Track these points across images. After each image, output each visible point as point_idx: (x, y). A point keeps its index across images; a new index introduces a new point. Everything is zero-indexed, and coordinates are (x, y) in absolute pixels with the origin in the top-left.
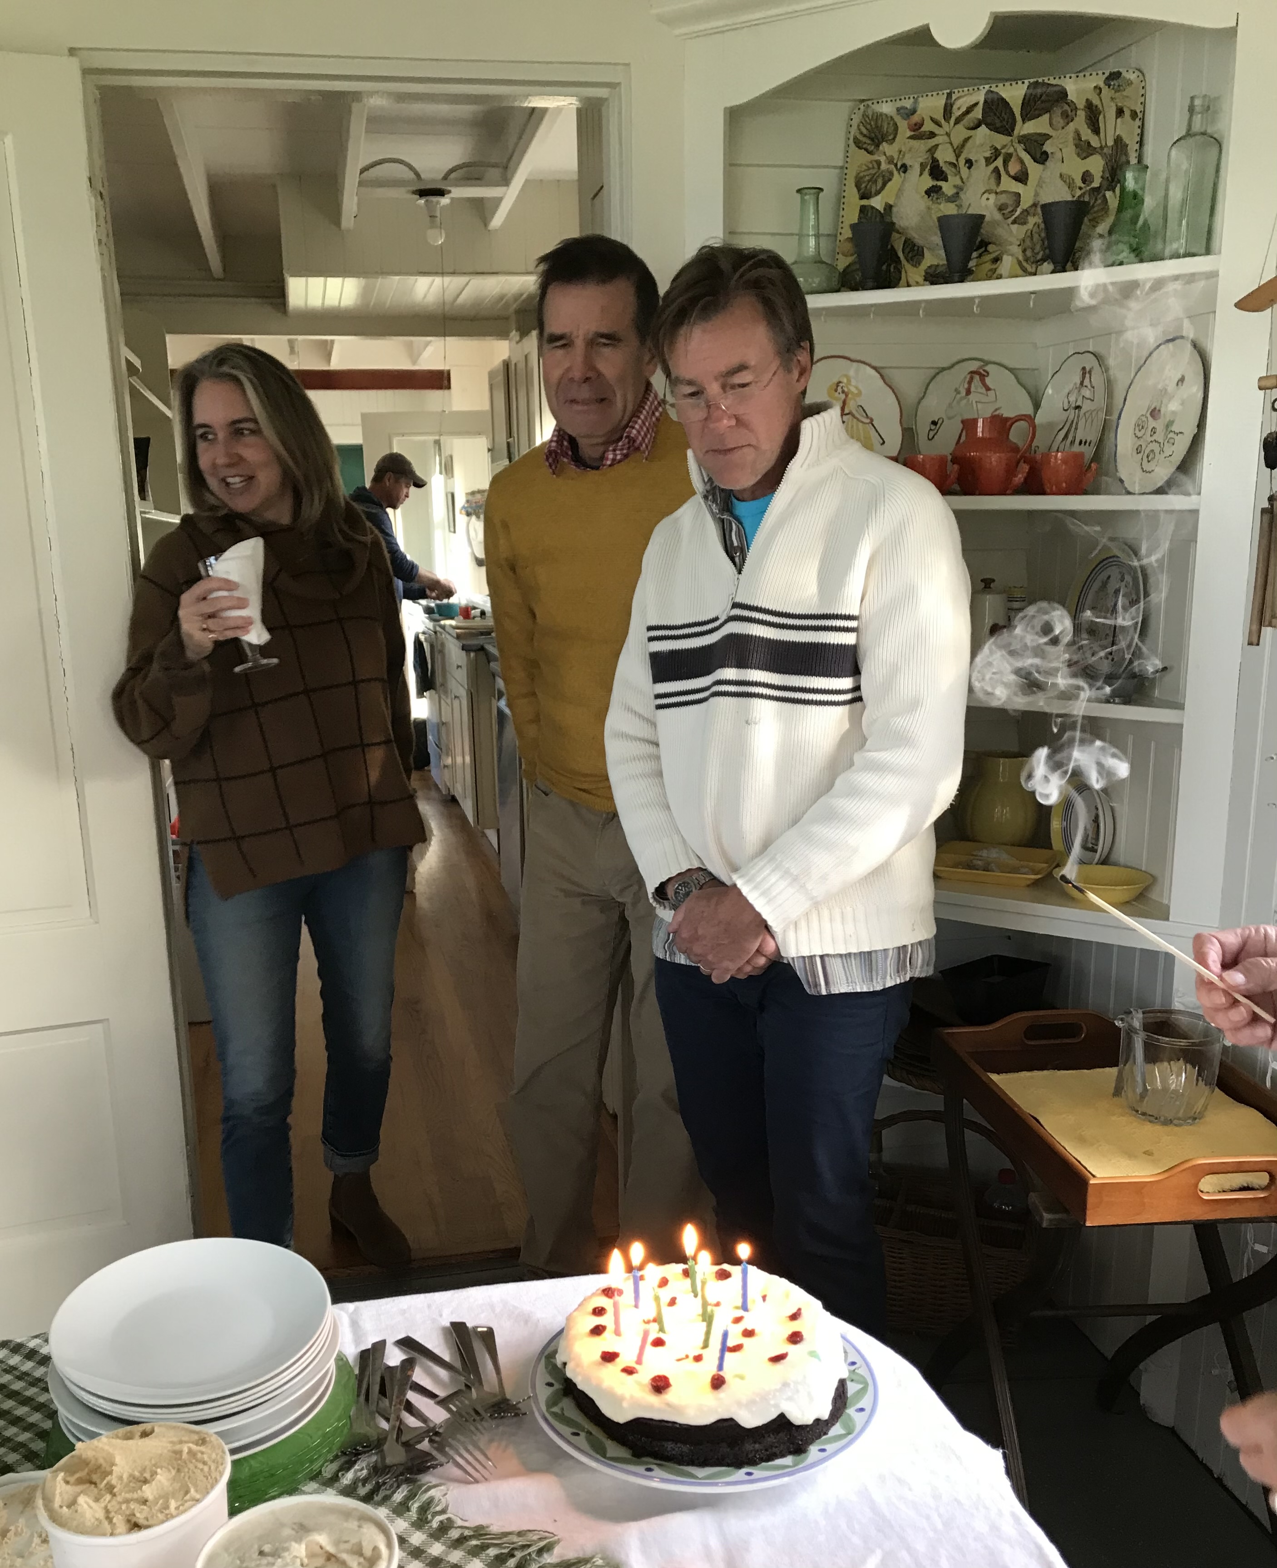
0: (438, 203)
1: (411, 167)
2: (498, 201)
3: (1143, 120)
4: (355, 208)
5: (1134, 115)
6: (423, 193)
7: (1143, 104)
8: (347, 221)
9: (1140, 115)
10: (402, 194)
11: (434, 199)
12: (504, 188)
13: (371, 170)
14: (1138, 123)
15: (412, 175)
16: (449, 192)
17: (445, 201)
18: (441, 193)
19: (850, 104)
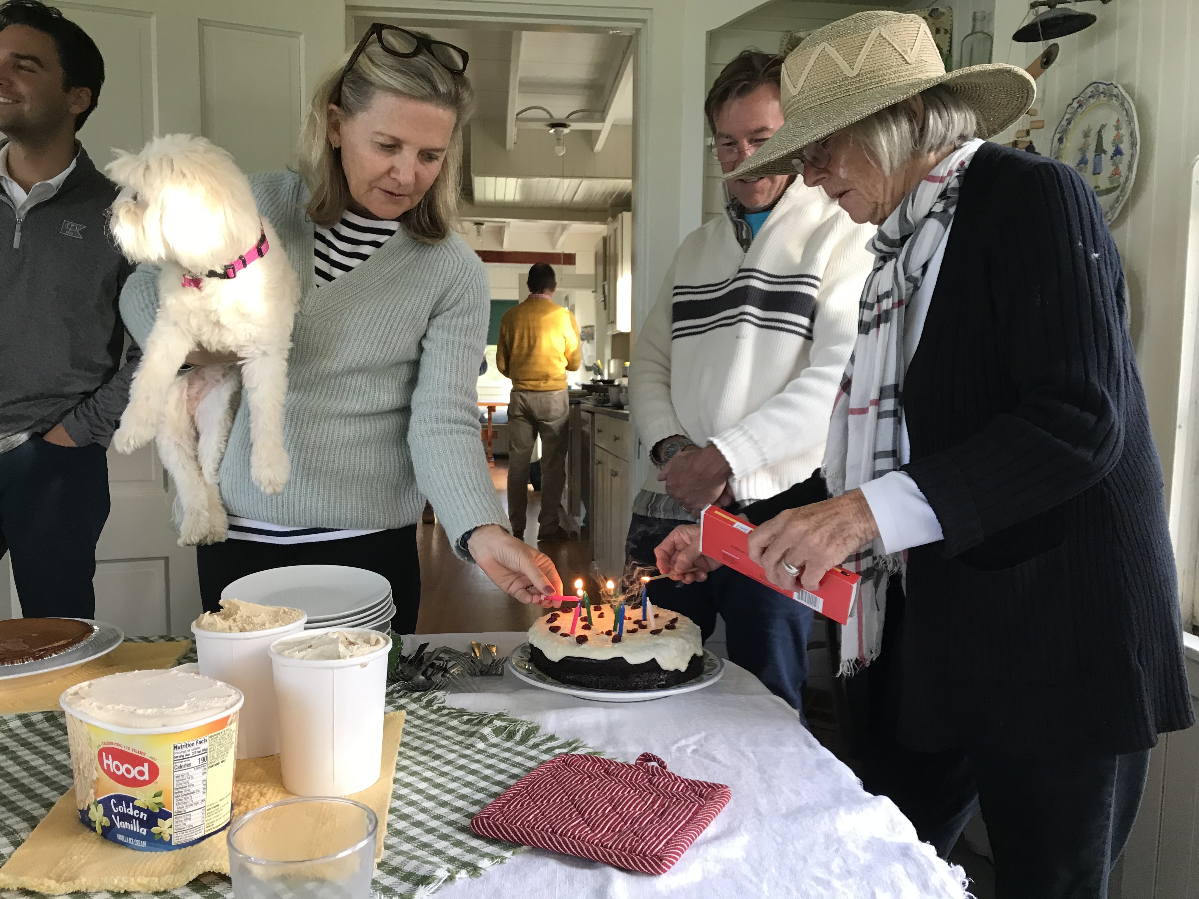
0: (562, 131)
1: (548, 112)
2: (599, 132)
3: (951, 34)
4: (515, 137)
5: (946, 31)
6: (553, 126)
7: (952, 25)
8: (510, 145)
9: (950, 32)
10: (541, 126)
11: (561, 129)
12: (602, 124)
13: (524, 113)
14: (948, 35)
15: (547, 116)
16: (569, 126)
17: (566, 131)
18: (564, 126)
19: (782, 33)
